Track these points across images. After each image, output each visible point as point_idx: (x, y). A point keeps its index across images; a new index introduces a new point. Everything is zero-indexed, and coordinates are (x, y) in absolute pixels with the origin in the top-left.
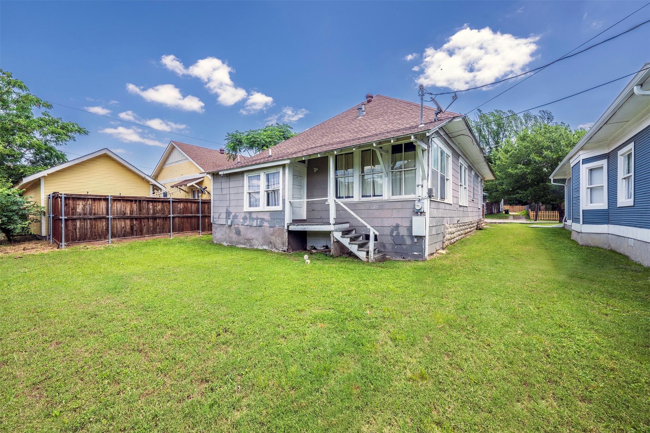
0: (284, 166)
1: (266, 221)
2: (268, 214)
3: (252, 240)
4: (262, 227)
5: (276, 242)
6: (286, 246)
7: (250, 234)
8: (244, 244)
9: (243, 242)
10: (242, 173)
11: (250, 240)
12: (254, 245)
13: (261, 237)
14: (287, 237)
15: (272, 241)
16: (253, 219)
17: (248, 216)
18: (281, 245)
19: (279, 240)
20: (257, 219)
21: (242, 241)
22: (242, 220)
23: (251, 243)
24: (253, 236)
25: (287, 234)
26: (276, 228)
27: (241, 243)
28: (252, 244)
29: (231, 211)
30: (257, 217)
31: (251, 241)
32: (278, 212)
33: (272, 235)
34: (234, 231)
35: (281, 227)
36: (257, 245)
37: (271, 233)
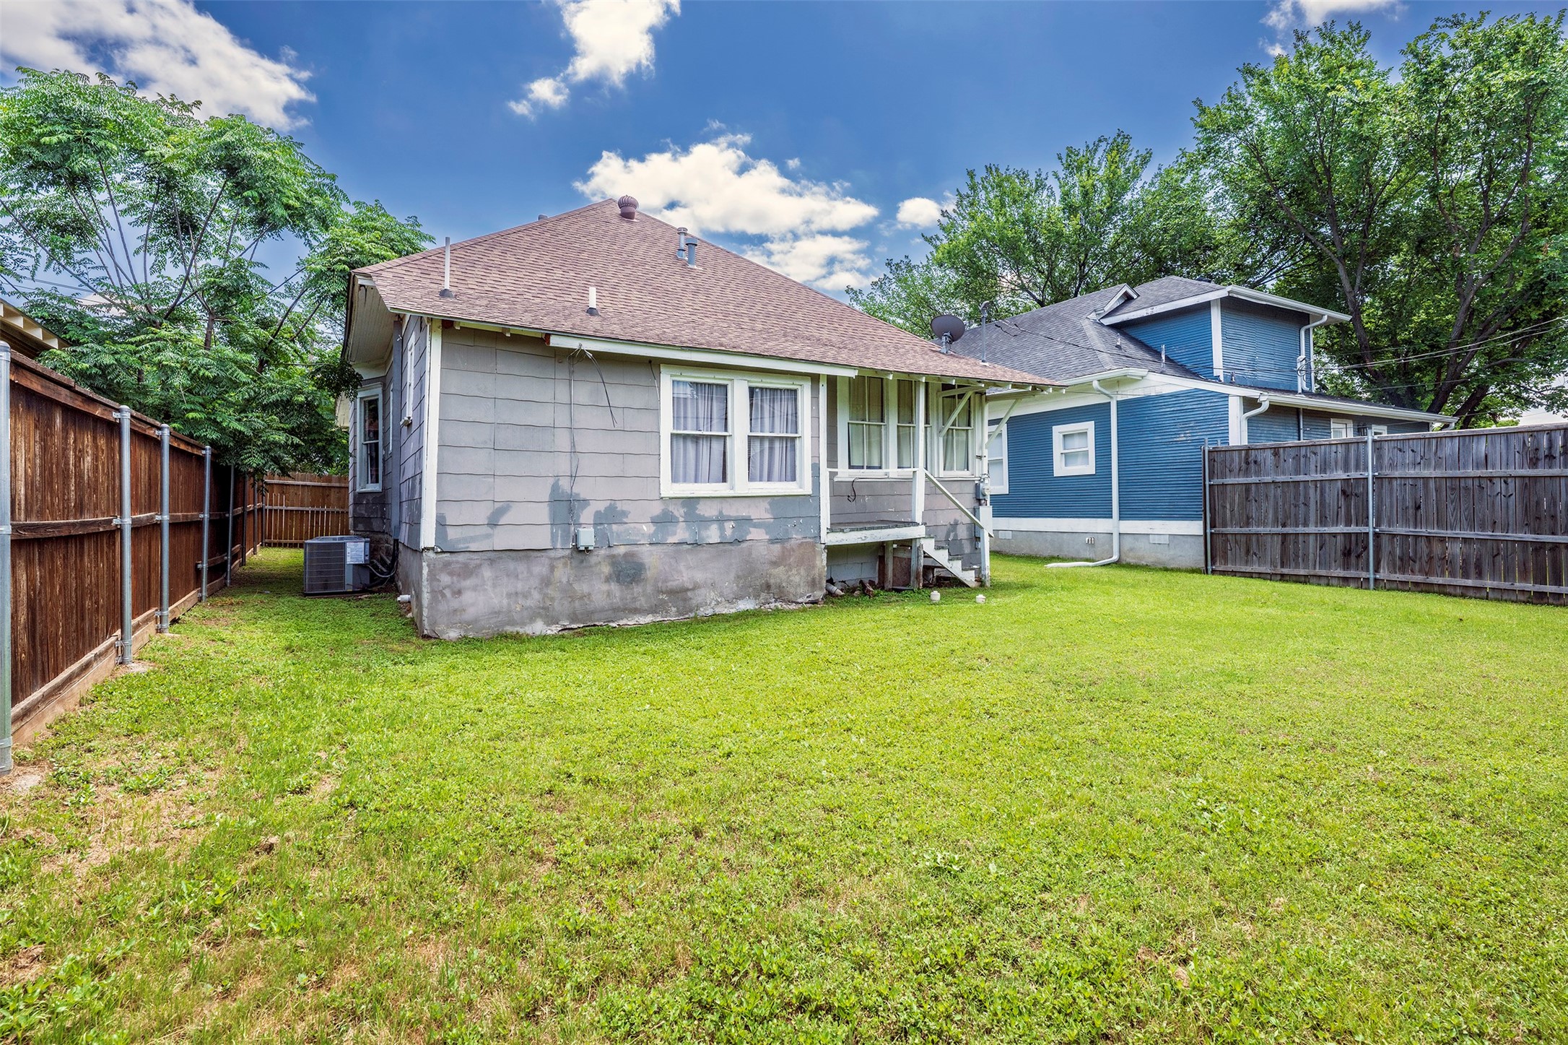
0: (815, 378)
1: (755, 526)
2: (765, 504)
3: (693, 589)
4: (744, 545)
5: (789, 582)
6: (821, 589)
7: (687, 573)
8: (653, 610)
9: (646, 606)
10: (652, 365)
11: (688, 590)
12: (698, 607)
13: (732, 576)
14: (825, 562)
15: (772, 581)
16: (706, 521)
17: (679, 512)
18: (806, 589)
19: (799, 574)
20: (721, 520)
21: (642, 602)
22: (647, 529)
23: (685, 600)
24: (699, 576)
25: (824, 556)
26: (793, 542)
27: (636, 611)
28: (694, 602)
29: (582, 496)
30: (721, 512)
31: (689, 594)
32: (798, 498)
33: (775, 564)
34: (606, 569)
35: (808, 540)
36: (714, 603)
37: (774, 559)
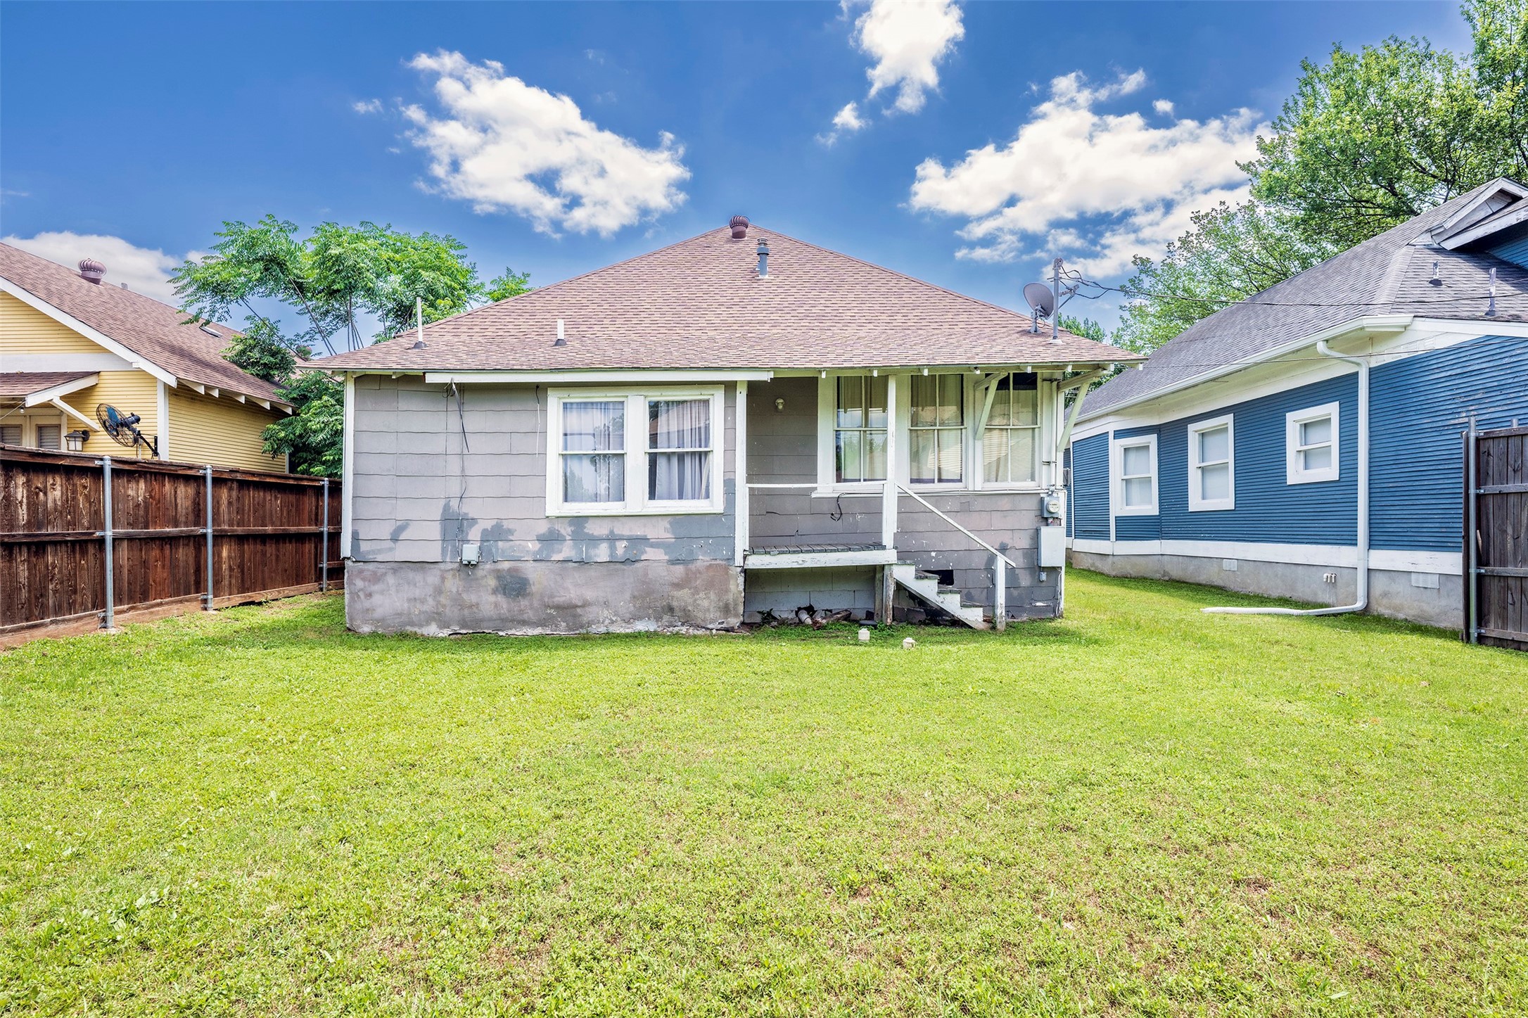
0: (730, 387)
1: (652, 546)
2: (665, 523)
3: (583, 606)
4: (637, 565)
5: (696, 606)
6: (736, 615)
7: (573, 590)
8: (541, 623)
9: (534, 619)
10: (539, 390)
11: (577, 606)
12: (589, 624)
13: (627, 596)
14: (741, 587)
15: (675, 604)
16: (594, 540)
17: (566, 530)
18: (718, 614)
19: (709, 598)
20: (612, 539)
21: (530, 615)
22: (533, 546)
23: (575, 616)
24: (590, 594)
25: (741, 580)
26: (699, 563)
27: (524, 623)
28: (585, 620)
29: (470, 516)
30: (612, 532)
31: (579, 610)
32: (707, 518)
33: (678, 586)
34: (492, 582)
35: (718, 562)
36: (607, 622)
37: (676, 581)
